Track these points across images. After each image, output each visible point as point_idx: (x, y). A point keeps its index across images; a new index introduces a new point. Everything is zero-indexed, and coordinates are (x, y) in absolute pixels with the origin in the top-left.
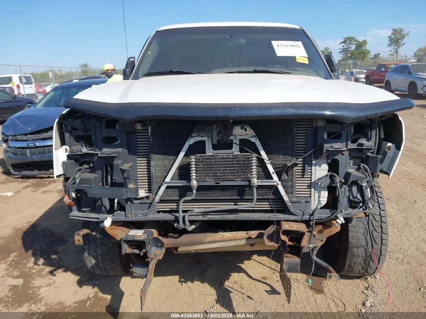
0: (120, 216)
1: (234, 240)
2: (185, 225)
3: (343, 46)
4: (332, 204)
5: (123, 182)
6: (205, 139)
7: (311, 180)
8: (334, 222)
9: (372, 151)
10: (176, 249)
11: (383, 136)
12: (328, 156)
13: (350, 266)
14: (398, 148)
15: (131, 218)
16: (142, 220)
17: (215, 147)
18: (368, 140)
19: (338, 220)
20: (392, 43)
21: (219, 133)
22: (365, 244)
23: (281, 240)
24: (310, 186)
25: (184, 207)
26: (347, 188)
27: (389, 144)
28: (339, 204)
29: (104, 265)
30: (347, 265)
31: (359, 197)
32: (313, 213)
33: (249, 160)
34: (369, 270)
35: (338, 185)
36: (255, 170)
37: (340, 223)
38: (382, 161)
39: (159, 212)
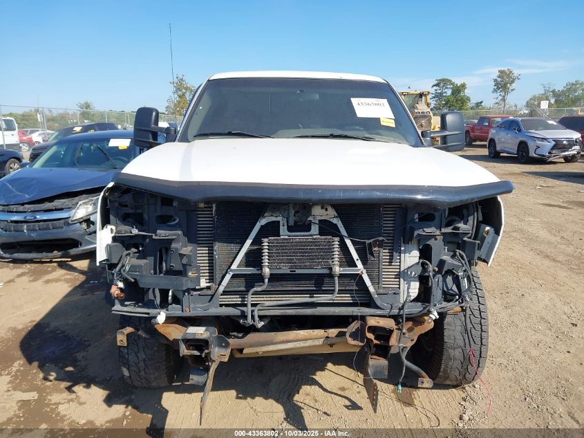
0: (175, 310)
1: (310, 339)
2: (254, 321)
3: (436, 90)
4: (424, 296)
5: (182, 269)
6: (279, 219)
7: (400, 269)
8: (426, 318)
9: (469, 235)
10: (241, 351)
11: (481, 219)
12: (419, 242)
13: (445, 371)
14: (497, 232)
15: (188, 313)
16: (201, 315)
17: (290, 229)
18: (465, 223)
19: (431, 316)
20: (498, 88)
21: (296, 212)
22: (462, 345)
23: (367, 338)
24: (399, 275)
25: (254, 299)
26: (441, 279)
27: (488, 228)
28: (432, 296)
29: (145, 373)
30: (442, 370)
31: (455, 288)
32: (403, 306)
33: (330, 244)
34: (467, 375)
35: (431, 274)
36: (337, 256)
37: (434, 318)
38: (480, 247)
39: (221, 305)
